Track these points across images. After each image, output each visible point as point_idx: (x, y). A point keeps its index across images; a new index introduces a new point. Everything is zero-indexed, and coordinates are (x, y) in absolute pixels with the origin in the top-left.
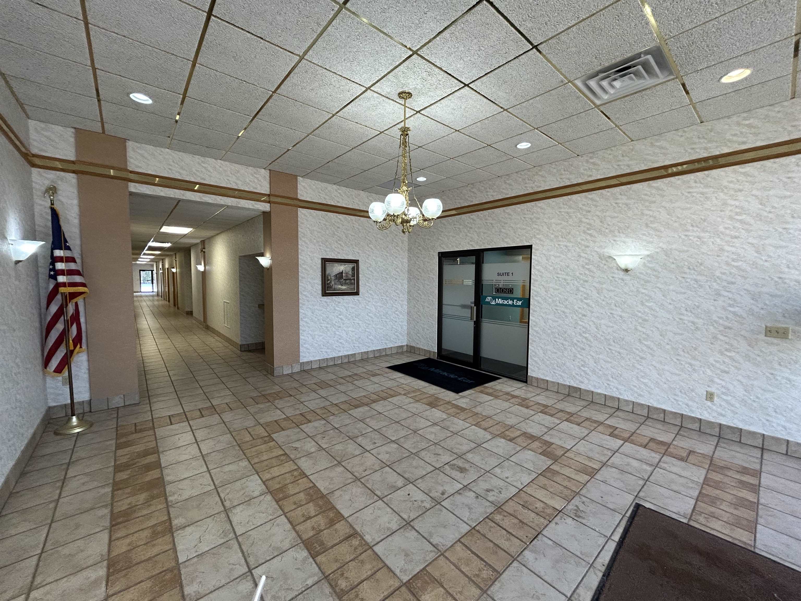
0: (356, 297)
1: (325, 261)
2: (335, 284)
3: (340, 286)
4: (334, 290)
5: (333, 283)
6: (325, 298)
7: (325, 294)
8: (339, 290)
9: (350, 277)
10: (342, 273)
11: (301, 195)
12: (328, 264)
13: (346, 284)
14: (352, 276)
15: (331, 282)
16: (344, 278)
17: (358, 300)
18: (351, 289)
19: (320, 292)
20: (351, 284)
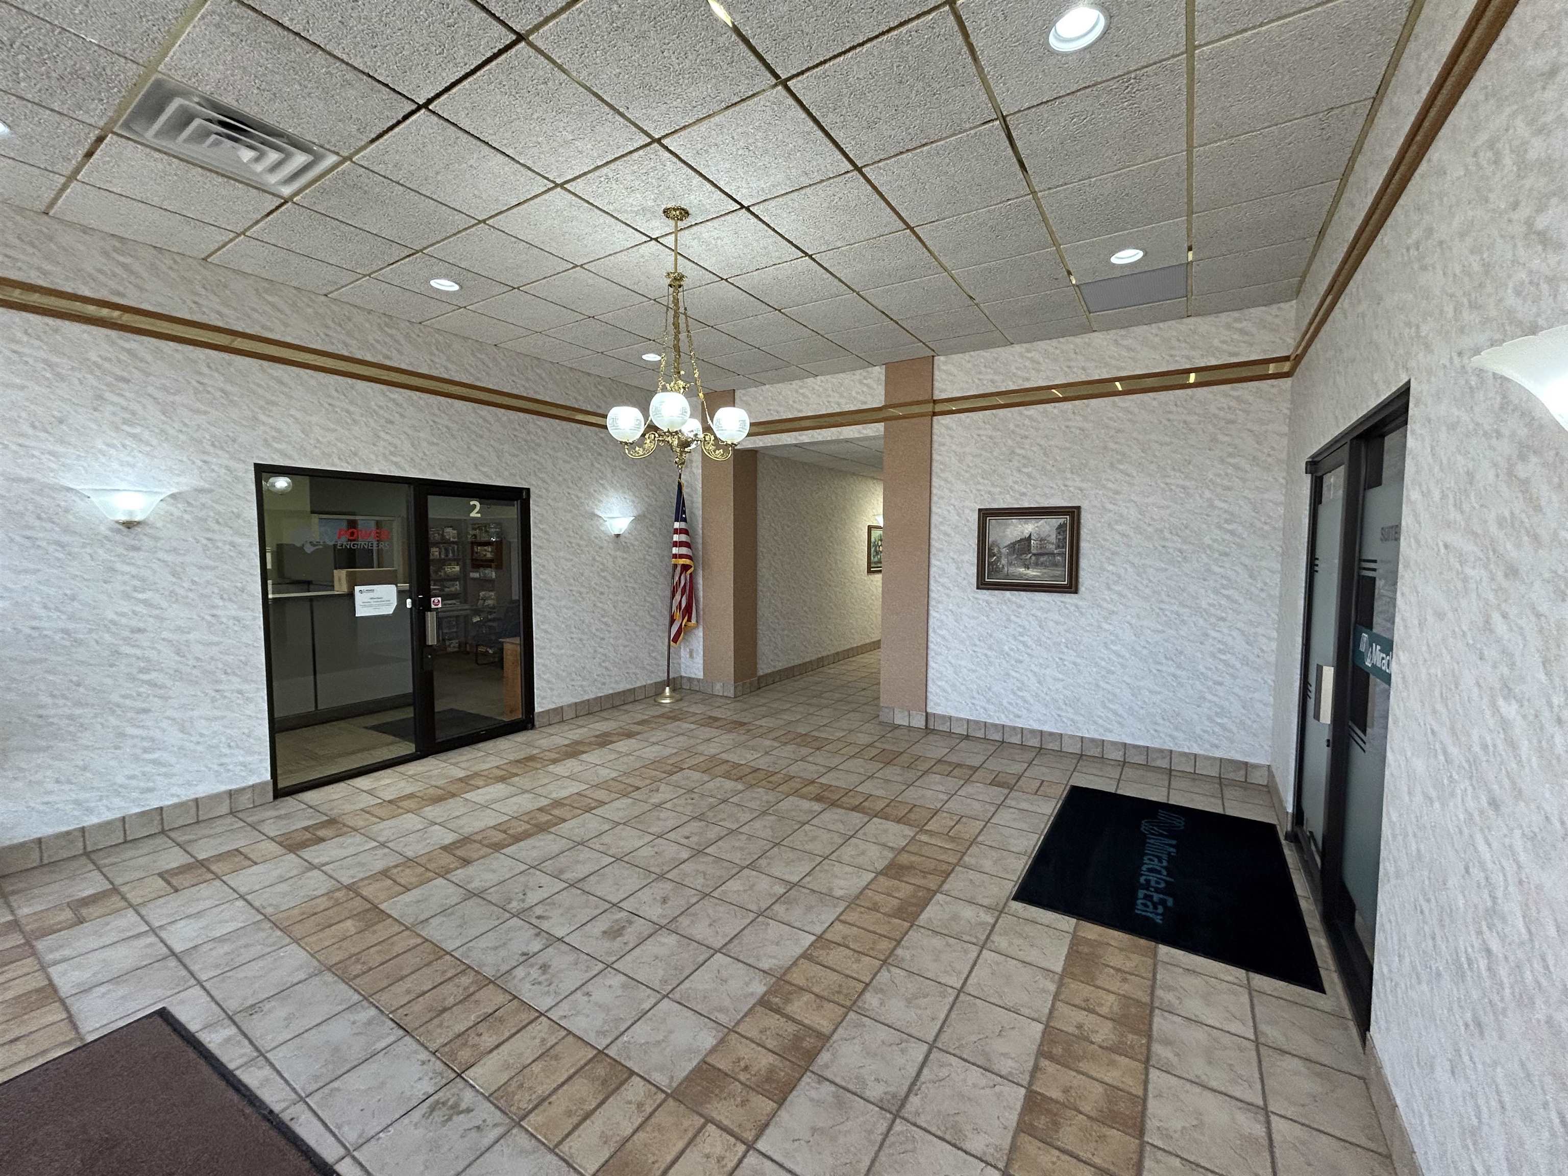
0: (1068, 598)
1: (985, 515)
2: (1010, 564)
3: (1022, 570)
4: (1007, 576)
5: (1004, 561)
6: (985, 594)
7: (982, 584)
8: (1021, 576)
9: (1051, 547)
10: (1029, 538)
11: (942, 391)
12: (992, 522)
13: (1037, 565)
14: (1058, 547)
15: (999, 559)
16: (1034, 551)
17: (1077, 606)
18: (1055, 577)
19: (974, 580)
20: (1056, 565)
